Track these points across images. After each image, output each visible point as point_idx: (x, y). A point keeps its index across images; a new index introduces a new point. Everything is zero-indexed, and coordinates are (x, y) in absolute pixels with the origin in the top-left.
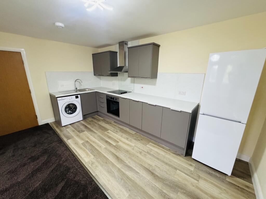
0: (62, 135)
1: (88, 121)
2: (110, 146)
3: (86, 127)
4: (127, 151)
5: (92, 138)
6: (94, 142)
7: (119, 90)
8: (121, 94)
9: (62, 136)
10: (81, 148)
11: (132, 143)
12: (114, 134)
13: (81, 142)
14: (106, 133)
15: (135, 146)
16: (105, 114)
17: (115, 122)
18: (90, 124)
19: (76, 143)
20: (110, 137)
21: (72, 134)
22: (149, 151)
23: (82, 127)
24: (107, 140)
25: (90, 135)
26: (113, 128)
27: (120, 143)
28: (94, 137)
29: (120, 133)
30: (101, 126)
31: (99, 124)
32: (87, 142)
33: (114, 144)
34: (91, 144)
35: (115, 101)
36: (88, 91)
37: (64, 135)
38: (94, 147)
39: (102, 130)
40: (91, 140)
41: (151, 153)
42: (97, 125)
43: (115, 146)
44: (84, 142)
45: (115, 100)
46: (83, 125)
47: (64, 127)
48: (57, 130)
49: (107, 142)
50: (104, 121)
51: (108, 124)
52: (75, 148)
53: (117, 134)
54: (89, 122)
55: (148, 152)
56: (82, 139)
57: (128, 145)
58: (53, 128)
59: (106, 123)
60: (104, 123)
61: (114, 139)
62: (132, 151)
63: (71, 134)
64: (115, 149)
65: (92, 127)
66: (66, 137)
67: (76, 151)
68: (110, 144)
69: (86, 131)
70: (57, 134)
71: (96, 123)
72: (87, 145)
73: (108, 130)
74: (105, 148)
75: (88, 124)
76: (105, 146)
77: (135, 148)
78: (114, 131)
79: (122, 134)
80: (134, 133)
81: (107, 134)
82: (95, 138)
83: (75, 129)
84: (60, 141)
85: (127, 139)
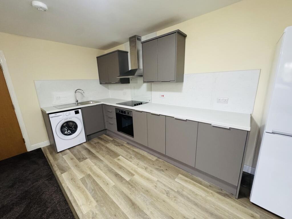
0: (56, 165)
1: (92, 143)
2: (122, 181)
3: (89, 152)
4: (147, 191)
5: (96, 168)
6: (98, 176)
7: (132, 101)
8: (135, 105)
9: (55, 167)
10: (79, 188)
11: (153, 176)
12: (128, 161)
13: (79, 176)
14: (116, 160)
15: (158, 181)
16: (114, 133)
17: (128, 143)
18: (95, 147)
19: (73, 179)
20: (121, 167)
21: (69, 163)
22: (180, 190)
23: (84, 153)
24: (116, 172)
25: (94, 165)
26: (125, 152)
27: (137, 177)
28: (99, 168)
29: (136, 160)
30: (109, 149)
31: (107, 148)
32: (89, 175)
33: (127, 178)
34: (94, 181)
35: (128, 115)
36: (93, 103)
37: (58, 166)
38: (97, 185)
39: (111, 156)
40: (94, 173)
41: (184, 193)
42: (104, 149)
43: (128, 183)
44: (84, 177)
45: (126, 114)
46: (86, 149)
47: (60, 154)
48: (50, 158)
49: (117, 175)
50: (114, 142)
51: (119, 146)
52: (69, 188)
53: (131, 161)
54: (95, 144)
55: (178, 192)
56: (82, 172)
57: (148, 179)
58: (45, 155)
59: (116, 145)
60: (113, 145)
61: (127, 170)
62: (155, 190)
63: (67, 164)
64: (128, 187)
65: (98, 152)
66: (59, 169)
67: (71, 193)
68: (121, 179)
69: (89, 158)
70: (49, 164)
71: (103, 145)
72: (87, 182)
73: (119, 156)
74: (114, 185)
75: (92, 148)
76: (114, 182)
77: (159, 185)
78: (127, 158)
79: (138, 161)
80: (154, 158)
81: (117, 163)
82: (101, 170)
83: (75, 155)
84: (50, 177)
85: (146, 169)
